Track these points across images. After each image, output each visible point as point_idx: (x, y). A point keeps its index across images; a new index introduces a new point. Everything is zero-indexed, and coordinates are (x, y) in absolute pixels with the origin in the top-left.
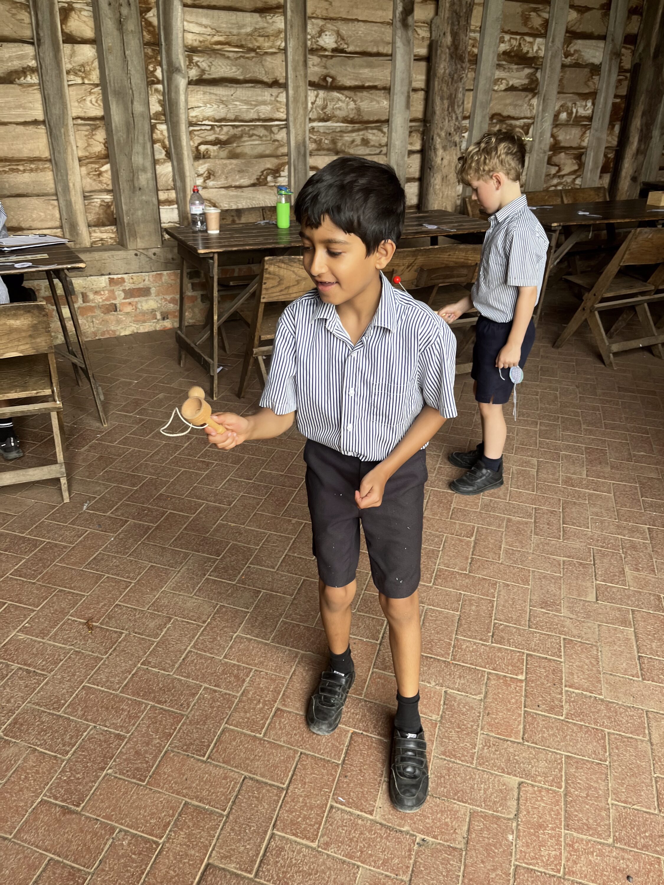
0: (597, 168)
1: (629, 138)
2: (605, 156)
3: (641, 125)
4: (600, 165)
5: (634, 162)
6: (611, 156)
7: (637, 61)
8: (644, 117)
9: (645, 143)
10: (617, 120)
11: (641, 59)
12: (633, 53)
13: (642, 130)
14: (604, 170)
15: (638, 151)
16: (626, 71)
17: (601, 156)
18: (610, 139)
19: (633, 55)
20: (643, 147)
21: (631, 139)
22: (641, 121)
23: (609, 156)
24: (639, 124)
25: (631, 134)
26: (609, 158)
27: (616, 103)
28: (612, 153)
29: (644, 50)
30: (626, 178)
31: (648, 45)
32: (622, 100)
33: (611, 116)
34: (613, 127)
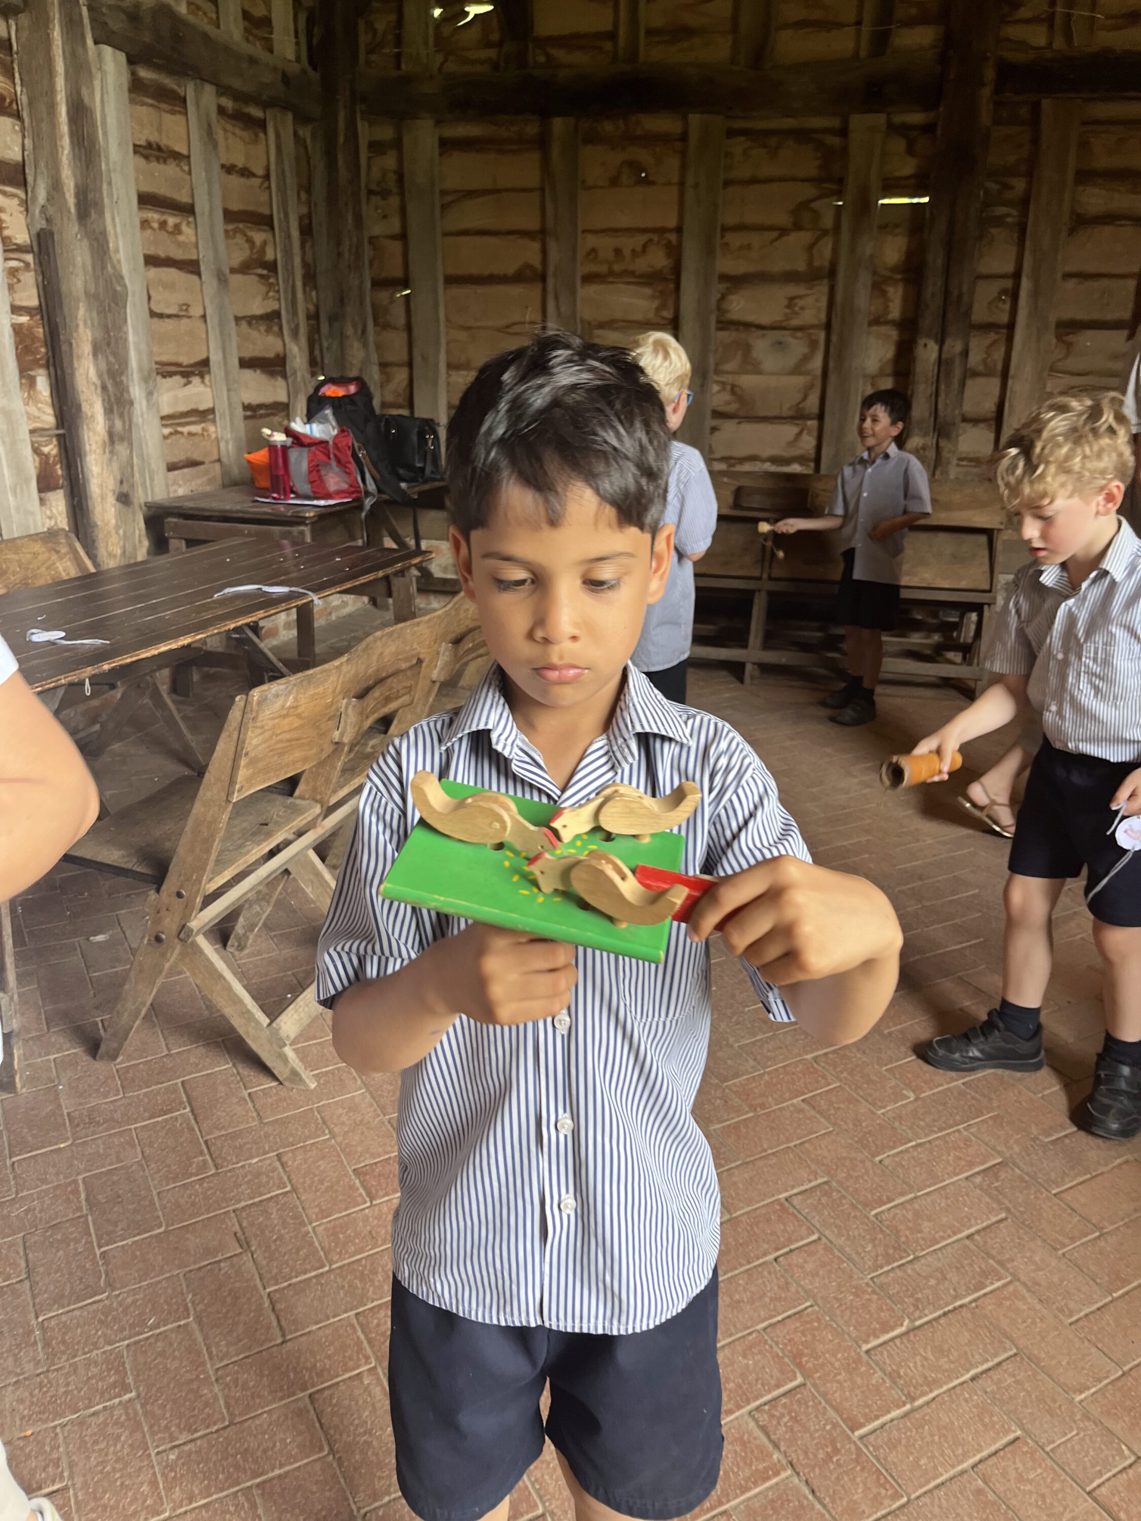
0: (27, 481)
1: (79, 407)
2: (36, 451)
3: (100, 376)
4: (32, 473)
5: (110, 460)
6: (51, 449)
7: (41, 224)
8: (100, 356)
9: (121, 416)
10: (36, 364)
11: (48, 220)
12: (26, 205)
13: (104, 388)
14: (45, 484)
15: (112, 437)
16: (20, 249)
17: (28, 451)
18: (33, 410)
19: (27, 210)
20: (118, 424)
21: (85, 407)
22: (97, 366)
23: (46, 450)
24: (92, 372)
25: (82, 398)
26: (47, 456)
27: (21, 325)
28: (50, 442)
29: (50, 198)
30: (103, 498)
31: (56, 186)
32: (32, 316)
33: (19, 357)
34: (32, 382)
